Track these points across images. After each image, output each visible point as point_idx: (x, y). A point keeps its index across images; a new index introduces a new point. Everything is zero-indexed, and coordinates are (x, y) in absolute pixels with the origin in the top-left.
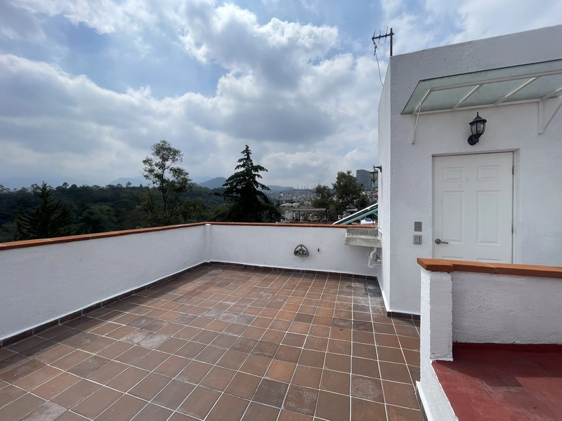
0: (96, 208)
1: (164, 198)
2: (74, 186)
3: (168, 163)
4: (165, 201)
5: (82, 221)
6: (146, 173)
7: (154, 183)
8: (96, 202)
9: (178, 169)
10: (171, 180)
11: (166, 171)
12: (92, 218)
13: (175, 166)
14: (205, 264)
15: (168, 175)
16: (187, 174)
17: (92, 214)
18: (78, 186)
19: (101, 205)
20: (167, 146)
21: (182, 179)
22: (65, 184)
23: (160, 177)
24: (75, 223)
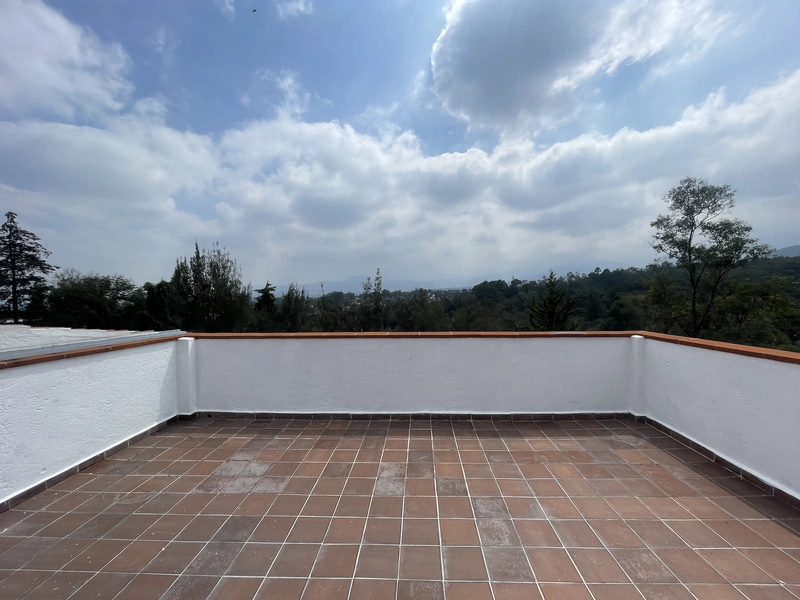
0: (627, 298)
1: (692, 281)
2: (607, 271)
3: (699, 218)
4: (695, 288)
5: (610, 315)
6: (659, 242)
7: (671, 256)
8: (630, 290)
9: (722, 224)
10: (708, 247)
11: (698, 231)
12: (622, 311)
13: (715, 219)
14: (628, 417)
15: (701, 240)
16: (748, 229)
17: (622, 306)
18: (611, 271)
19: (635, 295)
20: (697, 186)
21: (733, 240)
22: (598, 269)
23: (684, 245)
24: (603, 317)
